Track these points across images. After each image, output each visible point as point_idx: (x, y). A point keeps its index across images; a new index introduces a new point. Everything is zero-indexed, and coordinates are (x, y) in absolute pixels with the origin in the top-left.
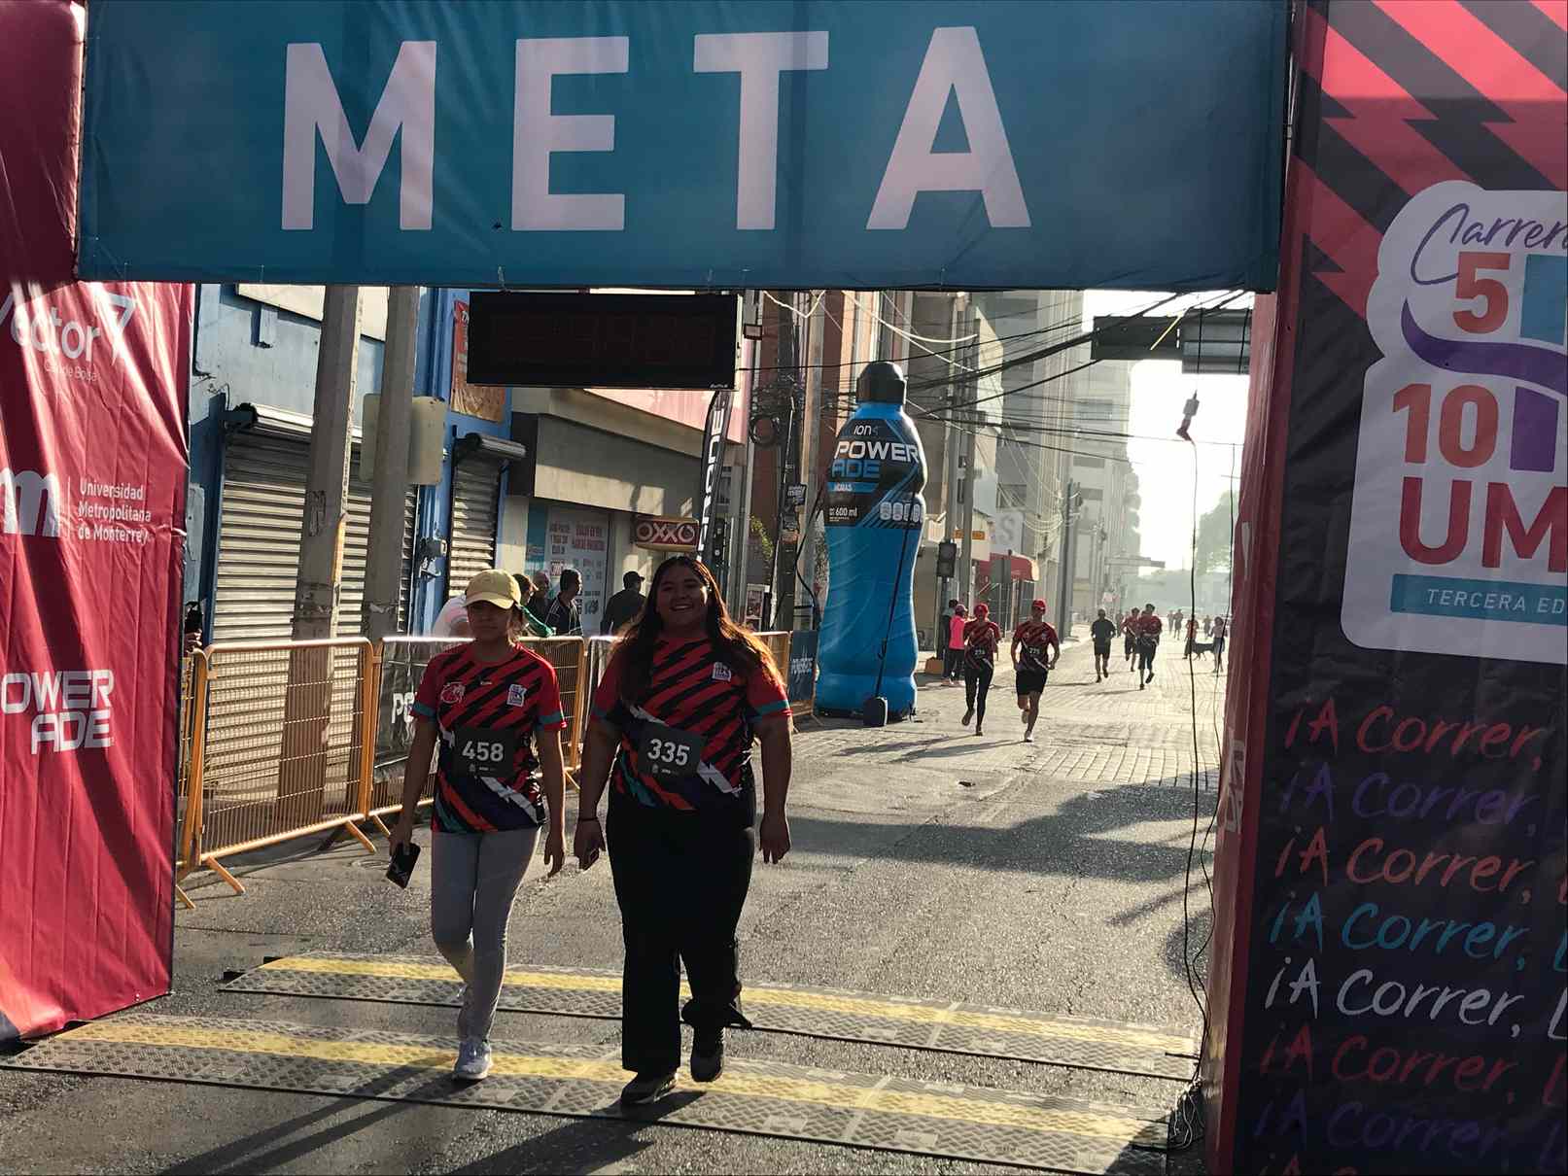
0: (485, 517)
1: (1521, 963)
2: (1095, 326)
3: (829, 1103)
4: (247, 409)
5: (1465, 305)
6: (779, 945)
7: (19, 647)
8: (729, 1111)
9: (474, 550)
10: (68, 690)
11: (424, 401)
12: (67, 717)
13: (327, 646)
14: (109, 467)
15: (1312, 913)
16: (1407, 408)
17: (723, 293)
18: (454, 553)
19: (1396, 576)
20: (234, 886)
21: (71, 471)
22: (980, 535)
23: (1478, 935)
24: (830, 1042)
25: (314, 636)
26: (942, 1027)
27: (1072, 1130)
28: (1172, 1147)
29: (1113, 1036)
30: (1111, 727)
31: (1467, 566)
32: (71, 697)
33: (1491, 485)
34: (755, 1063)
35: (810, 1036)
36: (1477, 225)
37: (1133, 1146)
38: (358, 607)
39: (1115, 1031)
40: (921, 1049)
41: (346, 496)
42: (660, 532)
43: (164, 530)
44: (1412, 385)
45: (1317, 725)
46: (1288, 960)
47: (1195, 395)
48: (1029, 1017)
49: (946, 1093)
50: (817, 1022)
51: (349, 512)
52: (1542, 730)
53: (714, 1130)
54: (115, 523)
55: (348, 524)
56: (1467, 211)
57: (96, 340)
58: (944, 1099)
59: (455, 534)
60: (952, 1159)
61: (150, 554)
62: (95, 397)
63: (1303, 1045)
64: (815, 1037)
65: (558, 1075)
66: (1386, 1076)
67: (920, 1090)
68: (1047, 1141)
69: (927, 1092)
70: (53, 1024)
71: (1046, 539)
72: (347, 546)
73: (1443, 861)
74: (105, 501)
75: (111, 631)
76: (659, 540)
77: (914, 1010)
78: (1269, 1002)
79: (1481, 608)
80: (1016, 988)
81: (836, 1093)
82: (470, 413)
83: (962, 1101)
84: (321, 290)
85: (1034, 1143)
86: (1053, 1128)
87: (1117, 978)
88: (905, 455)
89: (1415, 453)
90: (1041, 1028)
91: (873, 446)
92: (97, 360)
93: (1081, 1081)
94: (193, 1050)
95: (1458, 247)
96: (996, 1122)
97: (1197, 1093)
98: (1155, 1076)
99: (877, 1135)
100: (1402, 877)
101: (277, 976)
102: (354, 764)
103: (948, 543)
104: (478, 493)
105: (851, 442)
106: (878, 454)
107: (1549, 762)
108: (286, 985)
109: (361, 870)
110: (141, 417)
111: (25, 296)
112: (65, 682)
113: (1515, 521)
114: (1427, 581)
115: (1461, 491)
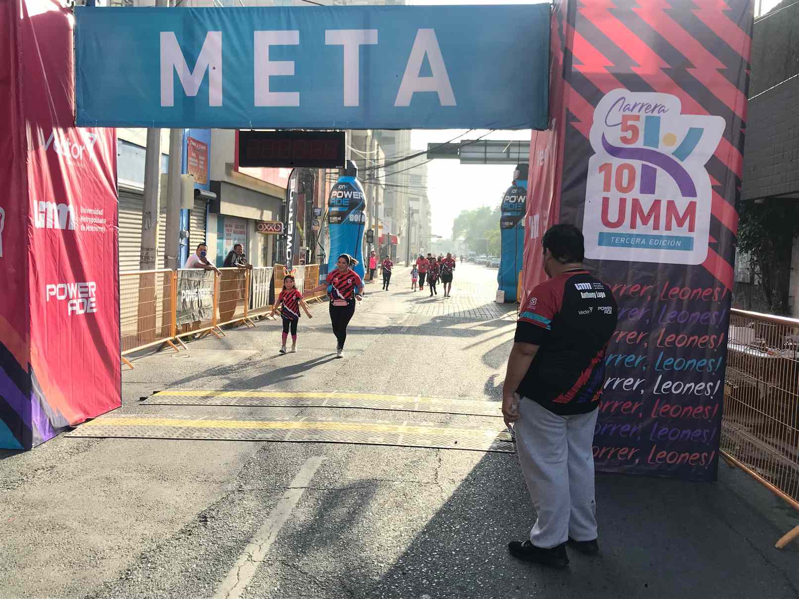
0: (201, 222)
1: (644, 368)
2: (429, 148)
3: (389, 432)
5: (625, 134)
6: (348, 378)
7: (62, 274)
9: (198, 235)
10: (79, 291)
11: (185, 176)
12: (80, 301)
13: (154, 273)
14: (90, 202)
16: (603, 173)
18: (191, 236)
19: (600, 233)
20: (130, 366)
21: (77, 204)
22: (381, 227)
23: (630, 359)
25: (149, 269)
27: (478, 436)
31: (625, 228)
32: (81, 293)
33: (633, 199)
34: (356, 419)
36: (628, 105)
37: (501, 441)
38: (163, 258)
40: (413, 411)
41: (158, 214)
42: (267, 227)
43: (111, 227)
44: (606, 164)
48: (447, 398)
49: (429, 426)
50: (374, 404)
52: (651, 286)
53: (351, 443)
54: (93, 224)
55: (160, 226)
56: (625, 99)
57: (84, 151)
58: (429, 428)
59: (191, 229)
60: (439, 448)
61: (106, 236)
62: (85, 175)
64: (375, 409)
65: (285, 428)
67: (419, 426)
68: (471, 440)
69: (421, 426)
70: (81, 420)
72: (160, 234)
74: (89, 215)
75: (94, 267)
76: (267, 230)
77: (406, 398)
79: (630, 243)
80: (438, 389)
81: (390, 428)
82: (195, 181)
83: (435, 428)
86: (471, 436)
88: (358, 196)
89: (607, 188)
90: (452, 402)
91: (346, 193)
92: (84, 159)
93: (473, 419)
94: (141, 426)
95: (622, 113)
99: (409, 442)
101: (162, 398)
102: (166, 318)
103: (371, 230)
104: (199, 212)
105: (337, 191)
106: (348, 196)
107: (653, 298)
108: (166, 401)
109: (177, 358)
110: (101, 182)
111: (58, 134)
112: (79, 287)
113: (641, 212)
114: (610, 235)
115: (623, 201)
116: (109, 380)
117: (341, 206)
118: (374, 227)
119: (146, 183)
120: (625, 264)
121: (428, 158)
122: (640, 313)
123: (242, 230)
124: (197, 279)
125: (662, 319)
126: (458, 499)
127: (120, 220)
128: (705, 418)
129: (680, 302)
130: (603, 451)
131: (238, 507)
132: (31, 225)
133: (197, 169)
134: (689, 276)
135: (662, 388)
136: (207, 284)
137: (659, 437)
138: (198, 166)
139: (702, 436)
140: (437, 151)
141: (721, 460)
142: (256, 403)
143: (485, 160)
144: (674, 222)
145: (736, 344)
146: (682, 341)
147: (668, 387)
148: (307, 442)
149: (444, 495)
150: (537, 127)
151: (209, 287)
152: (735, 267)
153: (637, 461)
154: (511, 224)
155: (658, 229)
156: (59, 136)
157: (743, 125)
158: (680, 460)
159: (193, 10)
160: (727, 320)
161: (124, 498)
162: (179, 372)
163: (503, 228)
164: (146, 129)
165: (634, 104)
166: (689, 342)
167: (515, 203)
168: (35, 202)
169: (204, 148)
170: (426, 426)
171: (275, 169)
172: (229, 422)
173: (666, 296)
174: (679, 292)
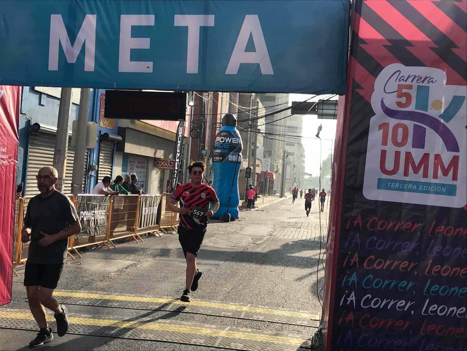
0: (109, 158)
1: (414, 292)
2: (292, 105)
3: (211, 335)
4: (37, 125)
5: (399, 100)
8: (181, 337)
9: (106, 168)
11: (91, 123)
15: (354, 278)
16: (382, 130)
17: (182, 92)
18: (100, 169)
19: (379, 179)
22: (258, 166)
23: (402, 284)
24: (212, 317)
26: (245, 312)
27: (283, 343)
28: (312, 347)
29: (295, 314)
30: (296, 223)
31: (399, 176)
33: (406, 152)
34: (189, 323)
35: (206, 315)
36: (403, 76)
37: (301, 347)
38: (70, 185)
39: (296, 313)
40: (239, 319)
41: (67, 152)
42: (163, 164)
43: (12, 161)
45: (356, 222)
46: (347, 292)
47: (321, 125)
48: (271, 309)
50: (208, 310)
51: (68, 156)
53: (177, 343)
55: (67, 160)
56: (400, 71)
58: (246, 333)
59: (100, 163)
61: (8, 168)
63: (351, 317)
64: (207, 315)
65: (129, 327)
66: (375, 326)
67: (238, 331)
68: (276, 346)
69: (240, 331)
71: (277, 167)
73: (392, 262)
76: (162, 166)
77: (237, 307)
78: (341, 304)
79: (403, 188)
80: (267, 300)
81: (213, 332)
82: (105, 127)
83: (251, 334)
84: (60, 89)
85: (272, 346)
86: (277, 342)
87: (297, 297)
88: (236, 142)
89: (385, 143)
90: (274, 312)
91: (227, 139)
93: (286, 328)
94: (18, 319)
95: (398, 82)
96: (261, 340)
97: (320, 331)
98: (308, 326)
99: (226, 344)
100: (380, 267)
103: (248, 168)
104: (107, 151)
105: (220, 137)
107: (422, 233)
113: (413, 163)
114: (388, 180)
115: (398, 154)
117: (221, 148)
118: (252, 165)
120: (400, 204)
122: (411, 246)
123: (143, 165)
124: (94, 203)
125: (430, 252)
129: (445, 238)
134: (453, 217)
135: (430, 310)
136: (103, 207)
142: (116, 304)
144: (440, 172)
146: (446, 271)
147: (435, 309)
148: (142, 340)
150: (338, 92)
151: (105, 209)
155: (427, 177)
165: (408, 76)
166: (452, 272)
170: (243, 332)
172: (87, 320)
173: (433, 233)
174: (444, 229)
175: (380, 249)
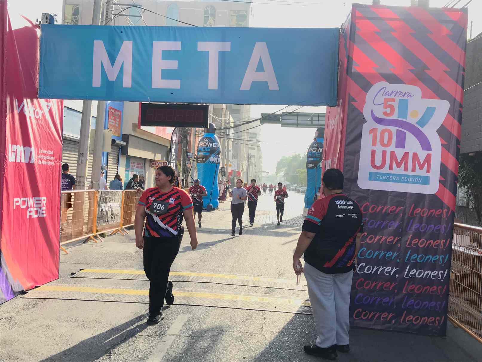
0: (116, 160)
1: (398, 260)
2: (261, 116)
3: (232, 299)
5: (385, 110)
7: (25, 191)
9: (113, 168)
10: (35, 203)
11: (106, 131)
12: (35, 209)
13: (84, 192)
14: (45, 146)
16: (372, 135)
18: (108, 169)
20: (65, 252)
21: (37, 147)
22: (230, 166)
23: (389, 254)
25: (81, 189)
31: (386, 170)
32: (37, 204)
33: (391, 151)
34: (210, 290)
37: (305, 306)
40: (248, 286)
41: (88, 155)
42: (157, 164)
43: (58, 162)
44: (373, 129)
50: (222, 280)
52: (403, 207)
53: (207, 306)
54: (47, 160)
57: (43, 114)
59: (109, 164)
60: (264, 311)
61: (54, 167)
62: (42, 128)
64: (222, 284)
66: (368, 288)
67: (252, 295)
68: (285, 306)
69: (254, 296)
70: (32, 287)
72: (88, 168)
73: (381, 237)
74: (44, 154)
75: (46, 187)
76: (157, 166)
77: (243, 277)
79: (389, 180)
81: (232, 297)
83: (262, 297)
85: (282, 306)
86: (285, 303)
88: (216, 146)
89: (374, 144)
90: (274, 280)
91: (208, 144)
92: (43, 119)
93: (287, 292)
94: (71, 292)
95: (384, 97)
99: (246, 306)
100: (372, 241)
101: (85, 273)
102: (90, 221)
103: (224, 167)
104: (114, 154)
105: (203, 142)
106: (210, 145)
107: (404, 214)
108: (88, 276)
109: (96, 247)
110: (52, 133)
111: (27, 102)
112: (35, 200)
113: (396, 160)
114: (377, 174)
115: (384, 153)
116: (52, 262)
117: (204, 152)
118: (226, 165)
119: (81, 135)
120: (386, 192)
121: (261, 123)
122: (396, 224)
123: (141, 166)
124: (111, 197)
125: (410, 228)
126: (276, 345)
127: (63, 158)
128: (438, 294)
129: (421, 218)
130: (372, 314)
131: (132, 347)
132: (6, 160)
133: (114, 126)
134: (427, 202)
135: (410, 274)
136: (117, 200)
137: (408, 306)
138: (115, 125)
139: (436, 306)
140: (266, 118)
141: (449, 323)
143: (297, 125)
144: (417, 167)
145: (458, 246)
146: (422, 243)
147: (414, 273)
148: (178, 305)
149: (267, 341)
150: (331, 105)
151: (118, 202)
152: (457, 196)
153: (393, 321)
154: (313, 165)
155: (407, 170)
156: (27, 104)
157: (461, 106)
158: (421, 321)
159: (115, 27)
160: (452, 230)
161: (57, 339)
162: (97, 257)
163: (308, 168)
164: (83, 101)
165: (391, 92)
166: (427, 244)
167: (316, 152)
168: (10, 145)
169: (119, 113)
170: (256, 296)
171: (164, 127)
172: (128, 290)
173: (412, 214)
174: (421, 211)
175: (371, 227)
